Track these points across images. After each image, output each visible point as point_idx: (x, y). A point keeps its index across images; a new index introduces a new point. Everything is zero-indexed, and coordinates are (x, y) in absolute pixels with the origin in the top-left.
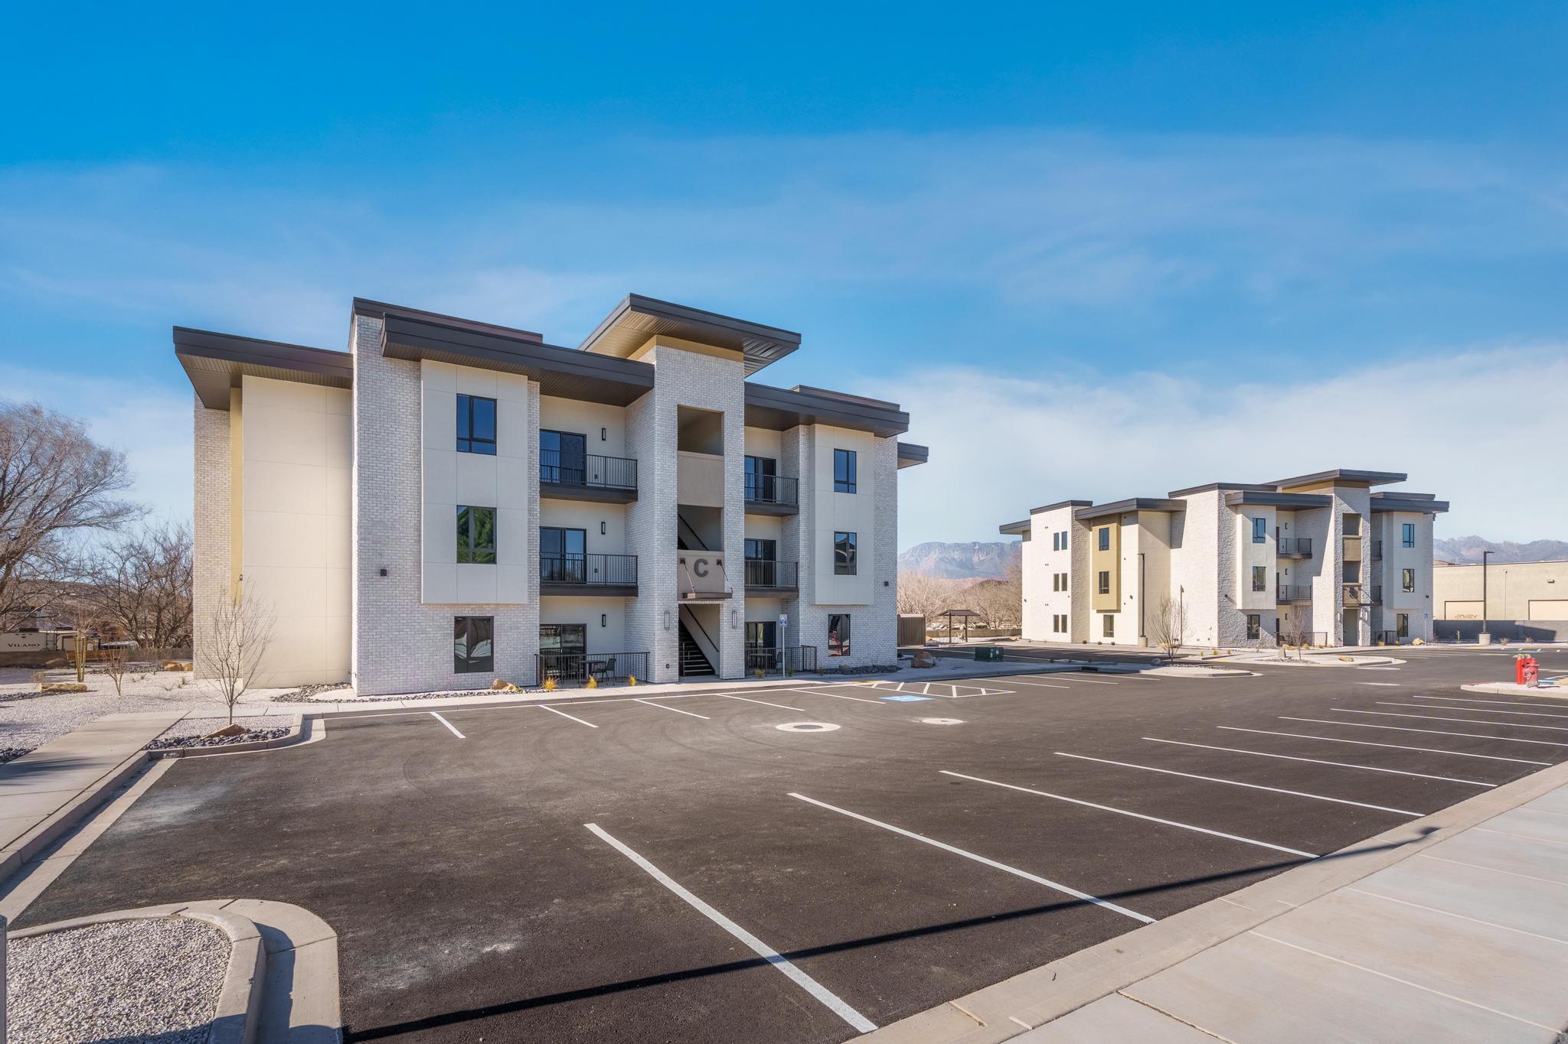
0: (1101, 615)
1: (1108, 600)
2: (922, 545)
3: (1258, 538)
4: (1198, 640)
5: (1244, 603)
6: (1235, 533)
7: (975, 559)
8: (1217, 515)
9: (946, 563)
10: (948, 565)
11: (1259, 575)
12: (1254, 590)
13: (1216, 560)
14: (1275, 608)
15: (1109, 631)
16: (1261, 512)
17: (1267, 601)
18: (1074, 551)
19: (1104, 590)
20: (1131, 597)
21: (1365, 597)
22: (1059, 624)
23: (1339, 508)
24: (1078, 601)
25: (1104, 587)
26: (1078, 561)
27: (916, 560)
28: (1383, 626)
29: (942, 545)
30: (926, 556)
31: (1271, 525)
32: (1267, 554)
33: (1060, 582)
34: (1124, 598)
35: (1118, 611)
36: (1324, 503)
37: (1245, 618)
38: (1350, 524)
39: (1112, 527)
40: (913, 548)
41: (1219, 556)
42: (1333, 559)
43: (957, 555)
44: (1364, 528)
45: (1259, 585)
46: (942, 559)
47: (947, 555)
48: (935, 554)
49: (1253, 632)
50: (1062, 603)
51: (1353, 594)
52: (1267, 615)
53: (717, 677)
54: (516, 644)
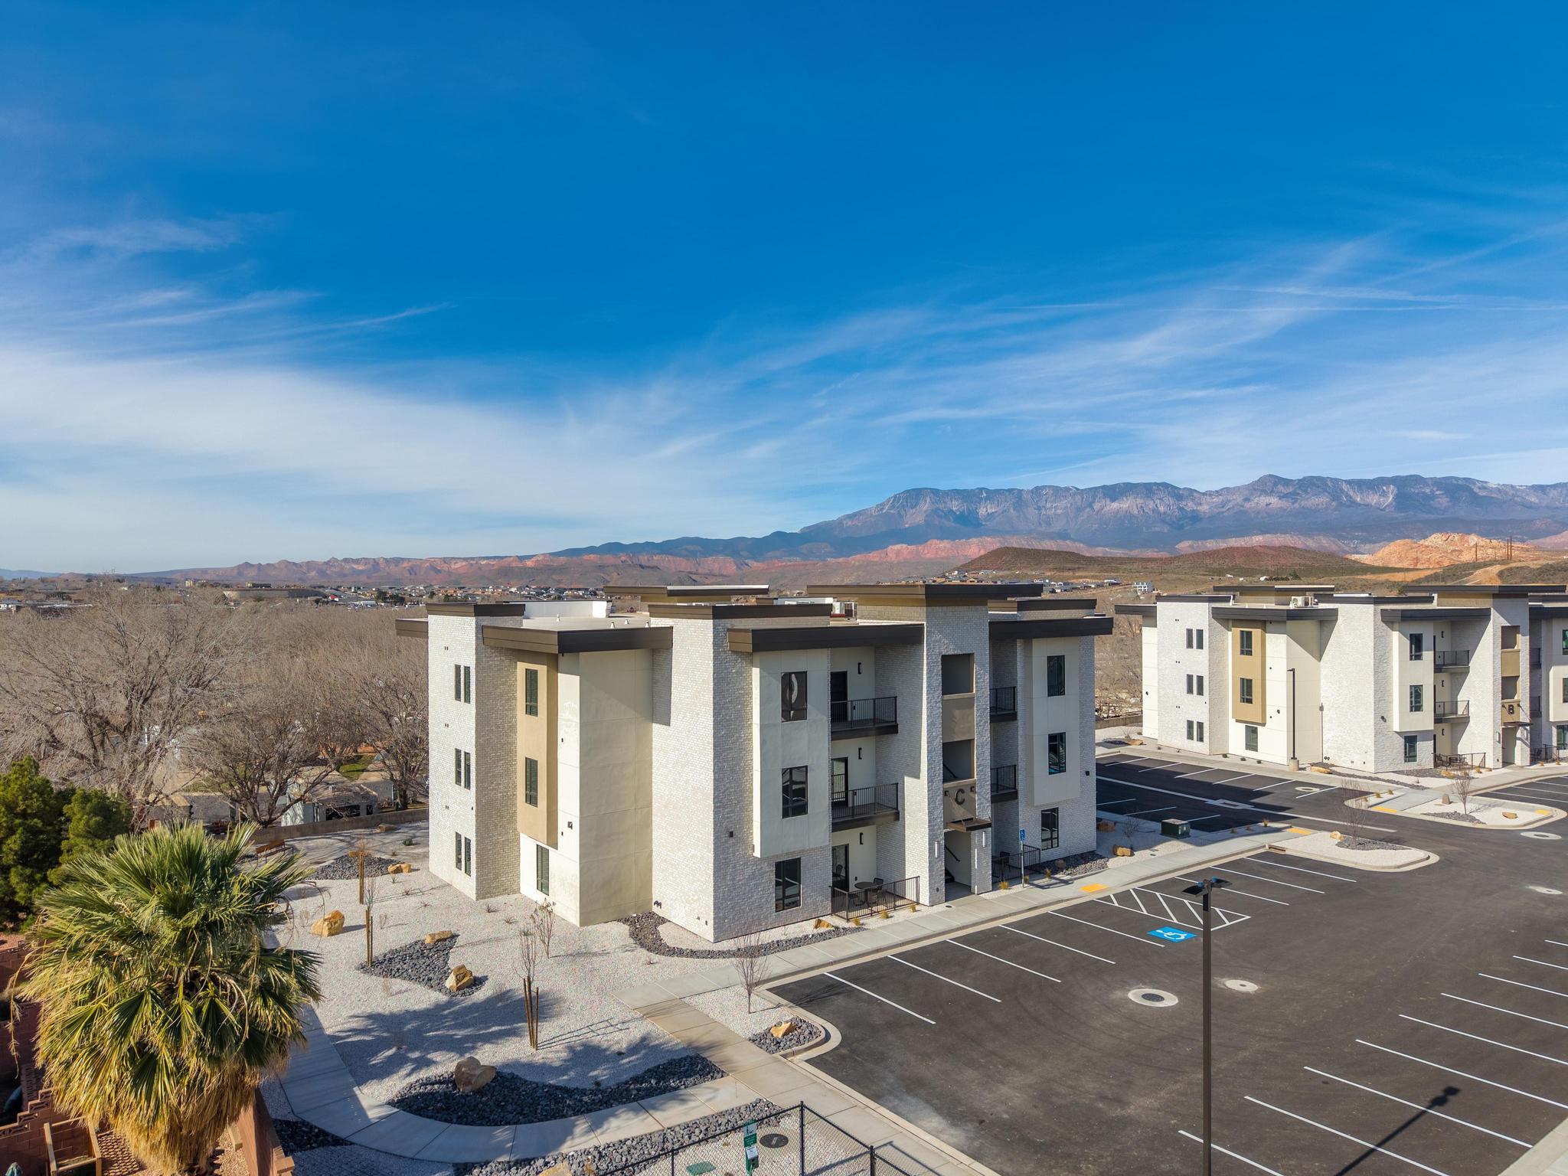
0: (1243, 726)
1: (1251, 712)
2: (908, 491)
3: (1416, 654)
4: (1352, 762)
5: (1401, 725)
6: (1391, 650)
8: (1373, 631)
9: (940, 517)
10: (943, 520)
11: (1416, 693)
12: (1411, 710)
13: (1372, 679)
14: (1433, 728)
15: (1252, 743)
16: (1416, 629)
17: (1424, 721)
18: (1211, 651)
19: (1247, 699)
20: (1278, 712)
21: (1524, 716)
22: (1195, 730)
23: (1497, 621)
24: (1216, 708)
25: (1246, 696)
26: (1215, 664)
27: (899, 513)
28: (1543, 739)
29: (935, 492)
30: (913, 507)
31: (1427, 641)
32: (1424, 671)
33: (1195, 685)
34: (1270, 711)
35: (1264, 724)
36: (1483, 616)
37: (1402, 740)
38: (1508, 637)
39: (1256, 633)
40: (895, 496)
41: (1375, 674)
42: (1491, 676)
44: (1523, 642)
45: (1416, 705)
47: (941, 506)
48: (926, 506)
49: (1410, 754)
50: (1197, 709)
51: (1511, 710)
52: (1425, 735)
53: (967, 890)
54: (816, 879)
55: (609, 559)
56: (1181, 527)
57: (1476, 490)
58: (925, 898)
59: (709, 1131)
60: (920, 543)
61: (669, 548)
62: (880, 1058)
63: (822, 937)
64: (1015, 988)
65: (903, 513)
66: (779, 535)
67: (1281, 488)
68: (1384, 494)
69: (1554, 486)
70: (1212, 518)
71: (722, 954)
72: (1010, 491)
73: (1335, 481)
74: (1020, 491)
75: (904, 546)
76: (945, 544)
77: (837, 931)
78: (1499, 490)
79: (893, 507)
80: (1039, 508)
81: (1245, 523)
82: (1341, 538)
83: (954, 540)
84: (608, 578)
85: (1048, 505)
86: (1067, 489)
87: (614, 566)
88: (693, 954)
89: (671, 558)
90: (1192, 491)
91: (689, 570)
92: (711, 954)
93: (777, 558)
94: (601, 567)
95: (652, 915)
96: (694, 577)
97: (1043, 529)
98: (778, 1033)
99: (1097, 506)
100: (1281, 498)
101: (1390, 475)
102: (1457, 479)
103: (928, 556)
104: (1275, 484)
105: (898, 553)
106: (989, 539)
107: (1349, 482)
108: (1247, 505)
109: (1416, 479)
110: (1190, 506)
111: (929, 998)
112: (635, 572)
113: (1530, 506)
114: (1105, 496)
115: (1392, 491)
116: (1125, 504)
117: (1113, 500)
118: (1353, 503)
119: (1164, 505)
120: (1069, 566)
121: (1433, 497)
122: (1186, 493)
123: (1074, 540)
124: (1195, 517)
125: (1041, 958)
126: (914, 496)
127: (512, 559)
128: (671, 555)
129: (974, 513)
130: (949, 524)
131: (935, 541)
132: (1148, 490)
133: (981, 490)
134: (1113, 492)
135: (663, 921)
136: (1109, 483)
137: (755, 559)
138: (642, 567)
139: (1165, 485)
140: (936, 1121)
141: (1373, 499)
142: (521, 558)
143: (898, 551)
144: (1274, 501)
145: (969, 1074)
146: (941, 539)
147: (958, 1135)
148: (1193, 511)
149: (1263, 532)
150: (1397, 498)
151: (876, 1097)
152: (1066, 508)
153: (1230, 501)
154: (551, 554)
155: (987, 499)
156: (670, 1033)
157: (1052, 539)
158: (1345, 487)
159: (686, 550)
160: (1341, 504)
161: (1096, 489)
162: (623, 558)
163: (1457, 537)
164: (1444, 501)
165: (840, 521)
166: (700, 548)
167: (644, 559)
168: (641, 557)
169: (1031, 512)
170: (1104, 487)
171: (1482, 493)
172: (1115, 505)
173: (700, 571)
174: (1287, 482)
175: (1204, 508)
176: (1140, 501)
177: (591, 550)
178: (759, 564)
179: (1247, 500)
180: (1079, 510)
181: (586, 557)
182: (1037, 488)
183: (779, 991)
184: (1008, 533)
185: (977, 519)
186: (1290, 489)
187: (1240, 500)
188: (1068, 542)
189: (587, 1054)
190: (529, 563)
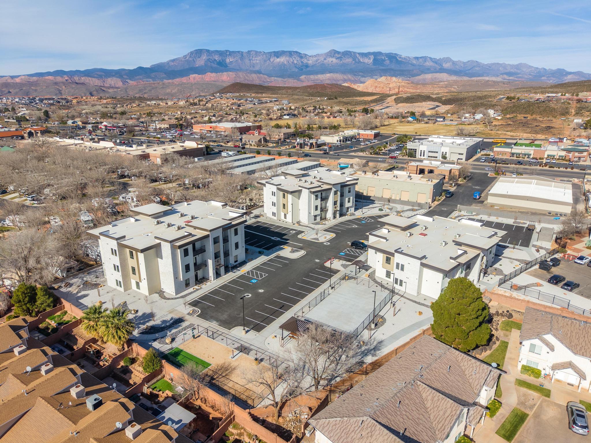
0: (284, 213)
1: (285, 211)
2: (196, 50)
3: (316, 199)
4: (304, 222)
5: (313, 214)
6: (312, 199)
7: (228, 61)
8: (308, 195)
9: (211, 62)
10: (212, 64)
11: (316, 207)
12: (316, 211)
14: (320, 213)
15: (285, 218)
16: (316, 194)
17: (318, 212)
18: (277, 197)
21: (338, 209)
22: (274, 214)
23: (334, 190)
24: (278, 209)
25: (284, 207)
26: (278, 200)
28: (342, 212)
29: (208, 51)
30: (199, 58)
31: (319, 196)
32: (319, 201)
33: (274, 204)
34: (289, 211)
35: (288, 214)
36: (331, 189)
37: (314, 217)
38: (336, 193)
39: (286, 194)
40: (191, 52)
41: (308, 204)
42: (332, 201)
43: (217, 58)
44: (339, 193)
45: (317, 209)
46: (208, 60)
47: (211, 58)
48: (204, 57)
49: (315, 220)
50: (274, 209)
51: (336, 208)
52: (318, 215)
53: (220, 276)
54: (192, 281)
55: (59, 79)
56: (302, 70)
57: (398, 58)
58: (212, 279)
59: (185, 329)
60: (203, 74)
61: (88, 73)
62: (207, 314)
63: (195, 291)
64: (227, 297)
65: (195, 60)
66: (140, 68)
67: (336, 55)
68: (370, 59)
69: (421, 58)
70: (313, 66)
71: (178, 298)
72: (238, 52)
73: (355, 53)
74: (242, 52)
75: (197, 75)
76: (214, 75)
77: (197, 290)
78: (405, 58)
79: (191, 57)
80: (250, 60)
81: (324, 69)
82: (355, 75)
83: (217, 73)
84: (61, 89)
85: (253, 59)
86: (260, 52)
87: (63, 83)
88: (172, 299)
89: (90, 78)
90: (306, 55)
91: (99, 85)
92: (176, 298)
93: (141, 79)
94: (56, 83)
95: (161, 291)
96: (103, 88)
97: (252, 69)
98: (191, 312)
99: (272, 60)
100: (336, 59)
101: (372, 51)
102: (392, 54)
103: (207, 80)
104: (335, 53)
105: (194, 78)
106: (231, 73)
107: (359, 54)
108: (325, 61)
109: (380, 53)
110: (305, 61)
111: (214, 301)
112: (74, 86)
113: (413, 65)
114: (275, 55)
115: (372, 57)
116: (282, 60)
117: (278, 57)
118: (360, 61)
119: (296, 60)
120: (260, 91)
121: (384, 60)
122: (304, 56)
123: (263, 74)
124: (307, 66)
125: (231, 290)
126: (199, 52)
127: (7, 78)
128: (91, 77)
129: (224, 61)
130: (215, 65)
131: (209, 73)
132: (290, 54)
133: (227, 51)
134: (277, 54)
135: (164, 292)
136: (276, 50)
137: (130, 79)
138: (77, 83)
139: (297, 52)
140: (215, 322)
141: (366, 60)
142: (12, 77)
143: (194, 77)
144: (334, 60)
145: (220, 314)
146: (212, 72)
147: (218, 323)
148: (306, 63)
149: (330, 72)
150: (374, 60)
151: (207, 320)
152: (260, 60)
153: (319, 60)
154: (28, 75)
155: (230, 55)
156: (176, 316)
157: (255, 73)
158: (358, 55)
159: (97, 74)
160: (356, 62)
161: (271, 52)
162: (66, 78)
163: (389, 78)
164: (388, 62)
165: (168, 63)
166: (103, 74)
167: (76, 79)
168: (75, 78)
169: (247, 61)
170: (274, 52)
171: (400, 59)
172: (278, 60)
173: (106, 85)
174: (339, 53)
175: (310, 62)
176: (287, 58)
177: (49, 74)
178: (133, 82)
179: (325, 59)
180: (265, 61)
181: (47, 78)
182: (249, 51)
183: (189, 304)
184: (238, 70)
185: (226, 63)
186: (340, 56)
187: (322, 59)
188: (261, 75)
189: (164, 322)
190: (18, 80)
